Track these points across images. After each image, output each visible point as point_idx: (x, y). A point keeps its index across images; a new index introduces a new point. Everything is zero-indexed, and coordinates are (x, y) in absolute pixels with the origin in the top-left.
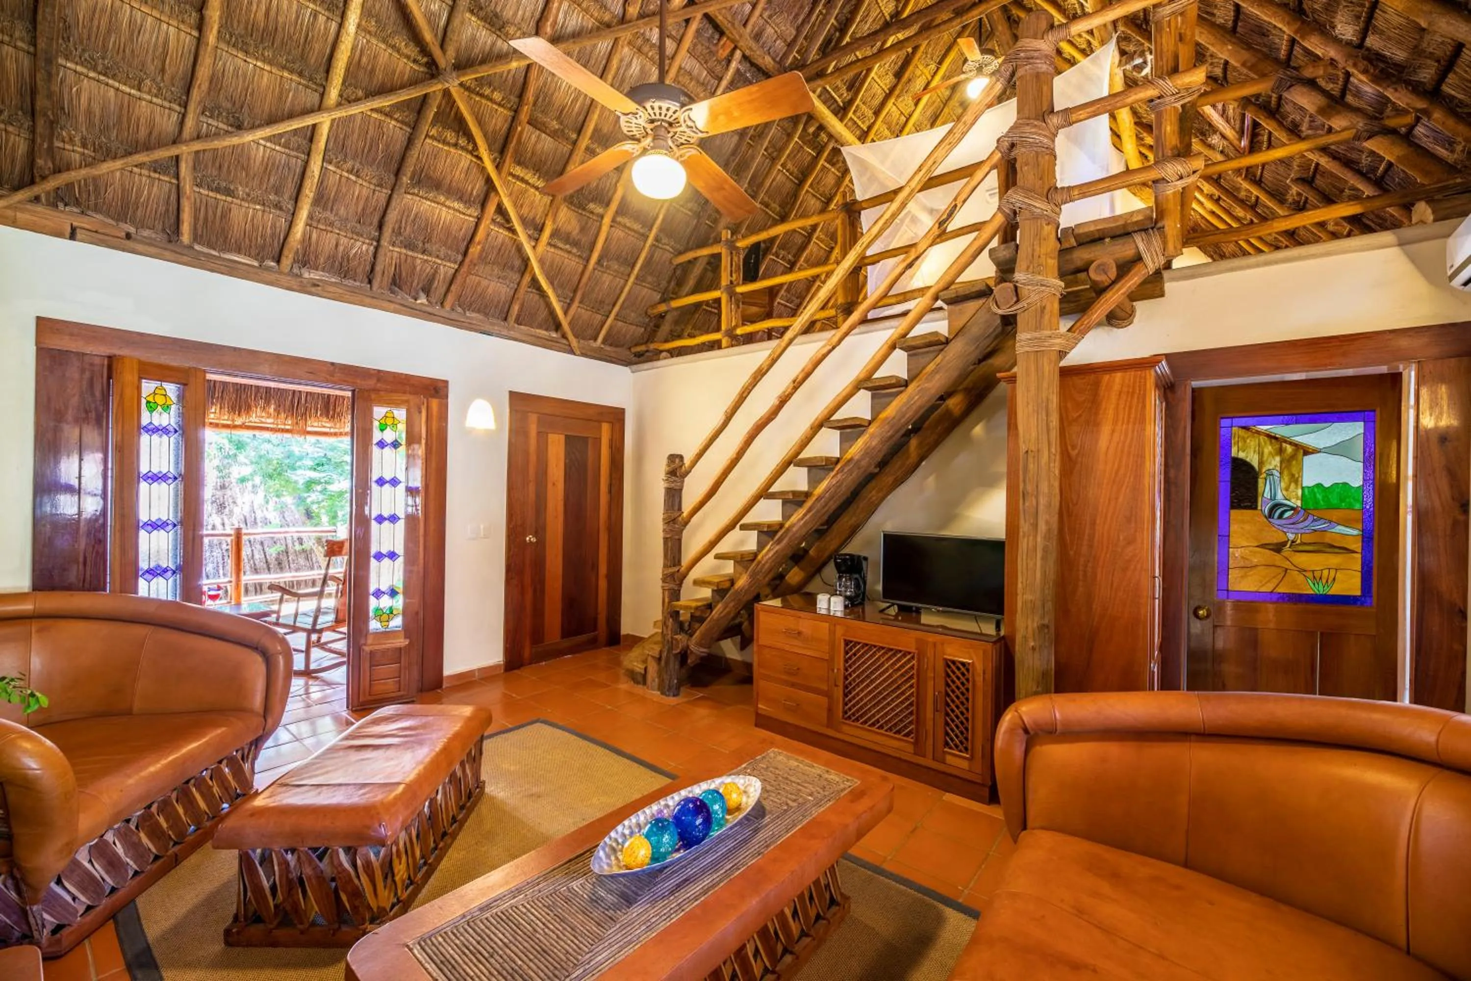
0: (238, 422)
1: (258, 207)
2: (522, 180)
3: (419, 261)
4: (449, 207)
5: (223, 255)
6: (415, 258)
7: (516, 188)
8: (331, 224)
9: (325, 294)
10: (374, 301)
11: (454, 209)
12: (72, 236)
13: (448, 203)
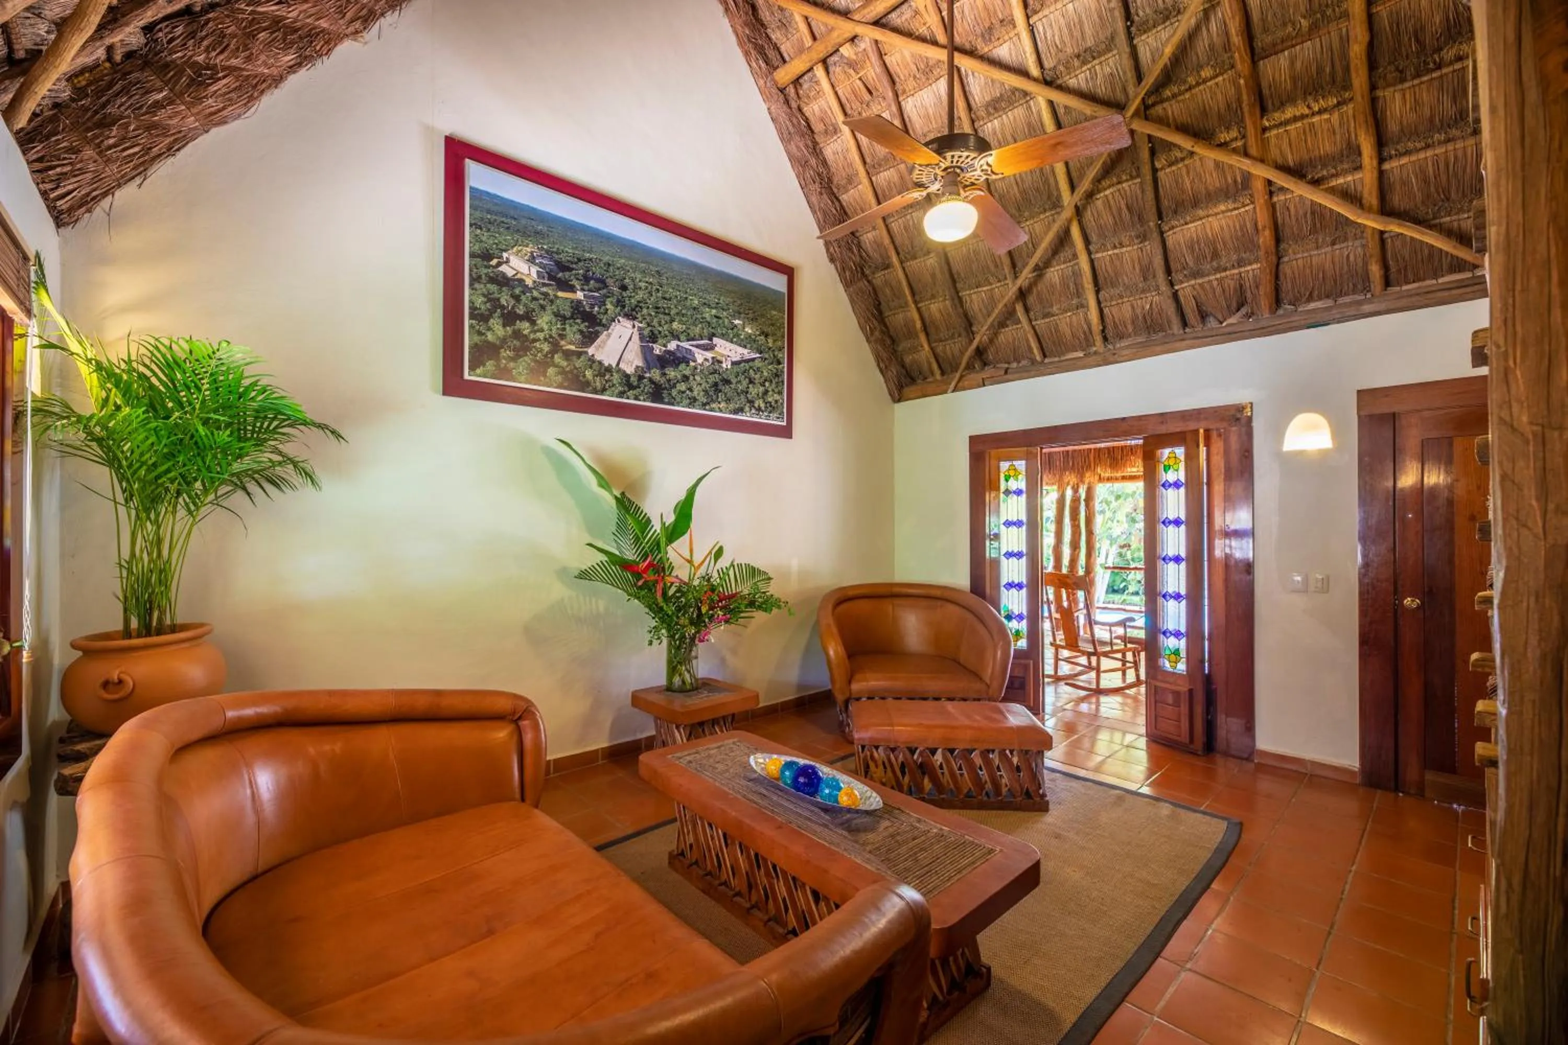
0: (1119, 474)
1: (1069, 314)
2: (1295, 119)
3: (1215, 283)
4: (1216, 214)
5: (1063, 358)
6: (1210, 281)
7: (1293, 134)
8: (1121, 297)
9: (1122, 359)
10: (1167, 346)
11: (1223, 212)
12: (984, 385)
13: (1211, 212)
